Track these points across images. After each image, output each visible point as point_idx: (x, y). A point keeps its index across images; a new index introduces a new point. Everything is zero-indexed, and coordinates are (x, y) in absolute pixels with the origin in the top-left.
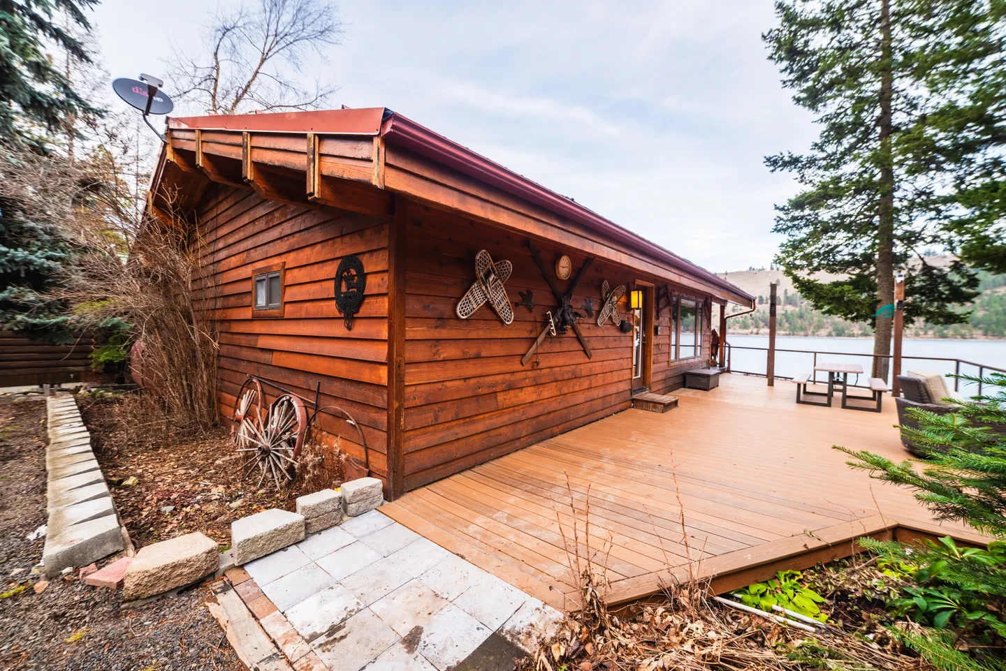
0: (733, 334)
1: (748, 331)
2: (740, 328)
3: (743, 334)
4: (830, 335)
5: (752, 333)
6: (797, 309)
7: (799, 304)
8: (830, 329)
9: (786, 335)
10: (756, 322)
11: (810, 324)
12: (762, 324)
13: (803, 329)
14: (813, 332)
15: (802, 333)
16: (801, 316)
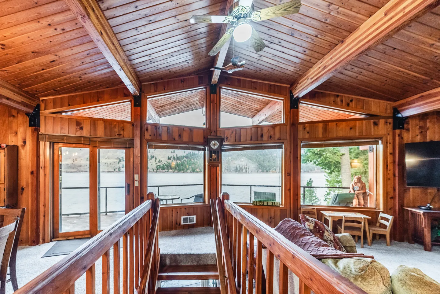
0: (159, 172)
1: (165, 171)
2: (162, 169)
3: (163, 172)
4: (191, 172)
5: (166, 171)
6: (181, 162)
7: (181, 160)
8: (191, 170)
9: (178, 172)
10: (167, 167)
11: (185, 168)
12: (169, 168)
13: (183, 170)
14: (186, 171)
15: (183, 171)
16: (182, 165)
